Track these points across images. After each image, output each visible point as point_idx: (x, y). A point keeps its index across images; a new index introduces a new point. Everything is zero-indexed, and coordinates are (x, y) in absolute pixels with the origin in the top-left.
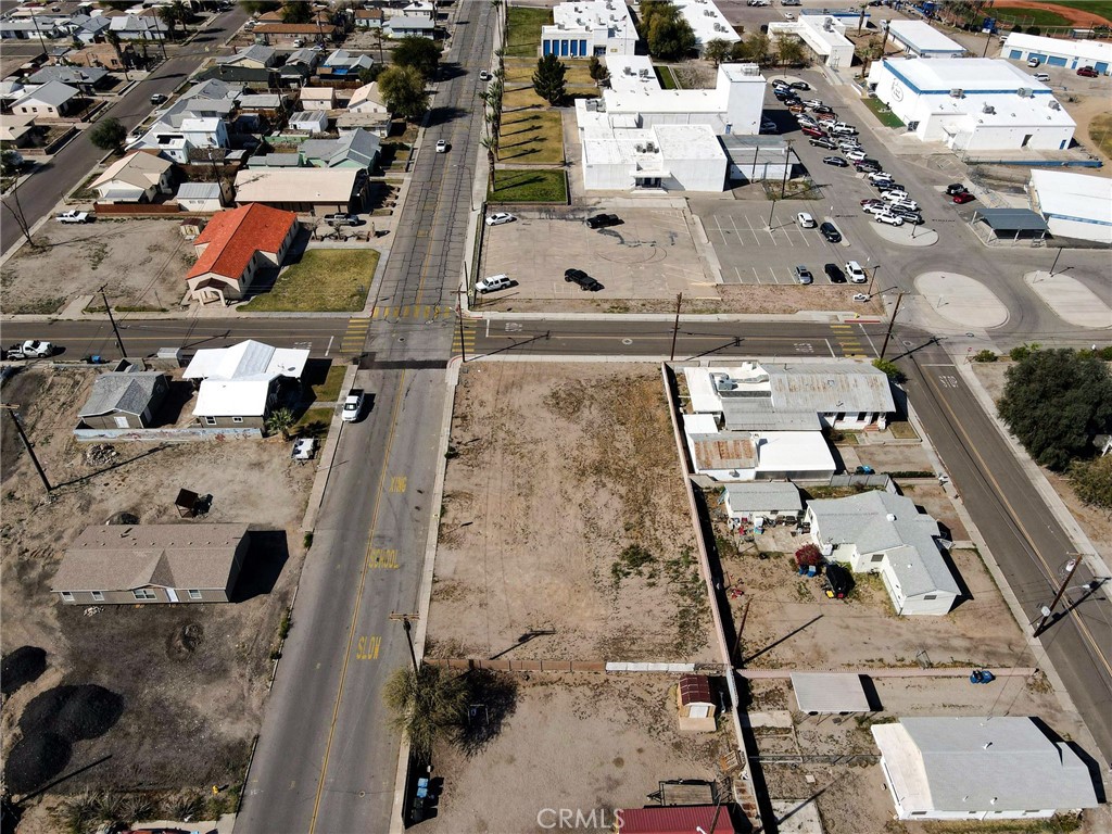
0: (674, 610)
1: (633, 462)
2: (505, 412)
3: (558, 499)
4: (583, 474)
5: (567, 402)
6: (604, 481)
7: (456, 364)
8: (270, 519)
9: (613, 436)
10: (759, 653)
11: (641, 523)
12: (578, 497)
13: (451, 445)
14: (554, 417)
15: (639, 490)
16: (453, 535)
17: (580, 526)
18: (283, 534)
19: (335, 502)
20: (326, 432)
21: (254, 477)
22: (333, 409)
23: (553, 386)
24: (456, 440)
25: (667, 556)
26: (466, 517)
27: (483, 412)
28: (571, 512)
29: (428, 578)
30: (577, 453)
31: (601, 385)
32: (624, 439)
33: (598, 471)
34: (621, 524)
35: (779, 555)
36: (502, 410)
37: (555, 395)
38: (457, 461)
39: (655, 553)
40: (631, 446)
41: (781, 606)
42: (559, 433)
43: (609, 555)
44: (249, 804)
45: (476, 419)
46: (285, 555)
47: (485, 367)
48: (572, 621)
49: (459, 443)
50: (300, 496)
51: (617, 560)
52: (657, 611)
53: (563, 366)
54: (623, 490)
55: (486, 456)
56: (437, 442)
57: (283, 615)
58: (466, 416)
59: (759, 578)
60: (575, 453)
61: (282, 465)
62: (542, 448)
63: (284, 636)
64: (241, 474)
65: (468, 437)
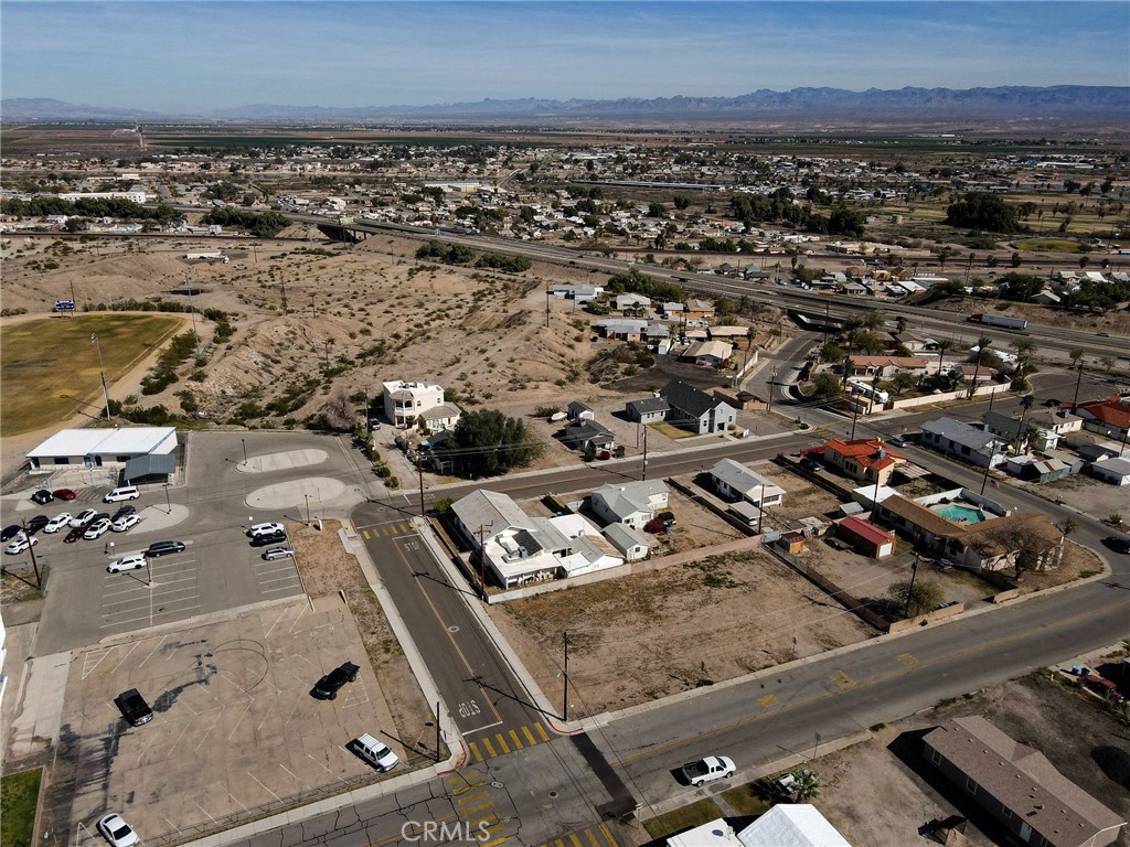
3: (697, 621)
4: (658, 616)
5: (579, 643)
6: (655, 607)
7: (571, 727)
8: (889, 765)
9: (603, 611)
11: (683, 585)
13: (693, 687)
14: (605, 644)
15: (650, 591)
16: (782, 655)
18: (890, 747)
20: (760, 781)
21: (865, 809)
22: (724, 795)
24: (686, 687)
25: (700, 572)
26: (760, 655)
27: (633, 685)
28: (703, 612)
29: (830, 654)
30: (638, 623)
31: (537, 630)
34: (692, 593)
37: (573, 651)
38: (708, 679)
39: (702, 577)
40: (607, 601)
42: (622, 638)
45: (646, 686)
46: (904, 735)
47: (561, 704)
49: (687, 684)
50: (847, 757)
51: (723, 588)
53: (525, 656)
54: (657, 598)
55: (686, 666)
56: (698, 699)
57: (942, 709)
58: (647, 693)
60: (640, 624)
61: (831, 793)
62: (649, 642)
63: (954, 700)
64: (873, 822)
65: (675, 683)
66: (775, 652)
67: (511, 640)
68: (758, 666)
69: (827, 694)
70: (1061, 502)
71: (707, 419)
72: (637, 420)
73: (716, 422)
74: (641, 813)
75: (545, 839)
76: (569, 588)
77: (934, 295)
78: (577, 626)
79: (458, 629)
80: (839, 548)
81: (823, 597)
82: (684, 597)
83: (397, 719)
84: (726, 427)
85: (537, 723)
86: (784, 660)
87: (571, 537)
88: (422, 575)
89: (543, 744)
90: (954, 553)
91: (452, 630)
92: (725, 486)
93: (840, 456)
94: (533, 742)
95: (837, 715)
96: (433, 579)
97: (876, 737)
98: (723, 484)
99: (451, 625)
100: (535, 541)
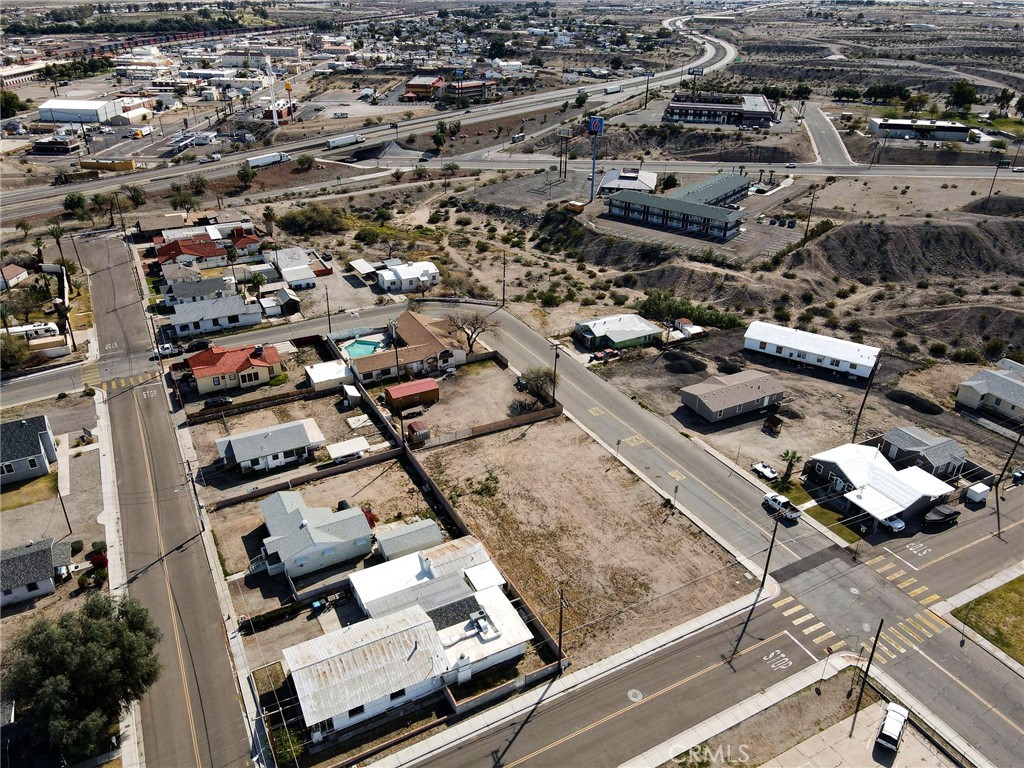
0: (448, 472)
1: (530, 549)
3: (564, 504)
4: (562, 529)
5: (629, 583)
6: (543, 530)
9: (561, 566)
10: (391, 468)
11: (495, 510)
12: (553, 512)
13: (677, 510)
14: (625, 564)
15: (511, 532)
16: (610, 463)
17: (536, 495)
19: (701, 455)
20: (772, 488)
23: (656, 595)
24: (677, 514)
25: (467, 498)
26: (613, 474)
27: (686, 546)
28: (549, 500)
31: (613, 617)
32: (549, 567)
33: (552, 535)
34: (510, 505)
35: (388, 521)
36: (674, 553)
37: (646, 587)
38: (659, 503)
39: (476, 497)
40: (541, 564)
41: (380, 493)
42: (609, 552)
43: (505, 485)
44: (589, 372)
45: (684, 538)
47: (738, 589)
48: (503, 450)
49: (673, 514)
51: (498, 485)
52: (458, 468)
54: (523, 528)
55: (643, 514)
58: (695, 537)
59: (399, 503)
60: (580, 540)
62: (611, 535)
63: (640, 403)
65: (673, 521)
66: (608, 466)
67: (641, 637)
68: (629, 476)
69: (657, 448)
71: (43, 450)
74: (843, 544)
75: (903, 594)
78: (597, 585)
79: (635, 691)
80: (421, 414)
81: (511, 434)
82: (520, 510)
83: (822, 726)
85: (776, 605)
86: (617, 463)
87: (419, 577)
88: (500, 759)
89: (800, 599)
90: (447, 361)
91: (636, 697)
92: (275, 457)
93: (223, 378)
94: (799, 608)
95: (681, 447)
96: (511, 743)
97: (696, 436)
98: (270, 458)
99: (627, 701)
100: (453, 605)
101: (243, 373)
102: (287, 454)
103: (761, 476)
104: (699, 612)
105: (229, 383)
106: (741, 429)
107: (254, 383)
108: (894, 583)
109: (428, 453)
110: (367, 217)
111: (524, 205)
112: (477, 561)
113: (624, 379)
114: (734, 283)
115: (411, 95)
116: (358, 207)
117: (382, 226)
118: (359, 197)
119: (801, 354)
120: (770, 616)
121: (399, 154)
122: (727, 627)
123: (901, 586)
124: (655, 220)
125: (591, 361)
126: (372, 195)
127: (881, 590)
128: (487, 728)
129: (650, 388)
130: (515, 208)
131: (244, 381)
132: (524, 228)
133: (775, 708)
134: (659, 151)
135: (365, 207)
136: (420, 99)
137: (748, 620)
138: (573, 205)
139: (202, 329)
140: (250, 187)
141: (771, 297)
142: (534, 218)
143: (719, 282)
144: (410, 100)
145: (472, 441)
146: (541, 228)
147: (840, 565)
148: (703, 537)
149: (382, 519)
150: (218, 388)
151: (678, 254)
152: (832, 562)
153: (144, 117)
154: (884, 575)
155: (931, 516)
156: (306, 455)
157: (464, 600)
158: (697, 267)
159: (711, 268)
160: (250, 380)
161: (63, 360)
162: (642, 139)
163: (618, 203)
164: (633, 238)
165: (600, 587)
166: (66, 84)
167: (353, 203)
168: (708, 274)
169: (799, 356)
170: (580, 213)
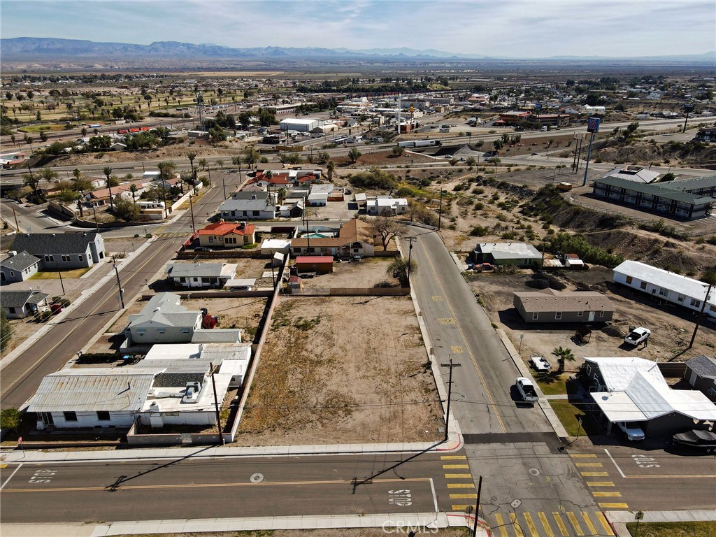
1: (293, 366)
2: (393, 397)
3: (349, 347)
4: (330, 360)
5: (339, 406)
6: (316, 358)
7: (455, 441)
9: (302, 381)
10: (259, 301)
11: (297, 339)
12: (334, 349)
13: (430, 371)
14: (350, 394)
15: (292, 354)
16: (412, 330)
17: (335, 336)
18: (512, 329)
19: (494, 342)
20: (535, 377)
23: (350, 420)
24: (428, 374)
25: (288, 328)
26: (407, 337)
27: (413, 396)
28: (340, 342)
30: (333, 371)
31: (302, 423)
32: (292, 382)
33: (319, 362)
34: (311, 339)
35: (223, 328)
36: (396, 397)
37: (348, 412)
38: (422, 363)
39: (294, 329)
40: (290, 376)
41: (237, 313)
42: (347, 383)
43: (321, 327)
45: (417, 390)
47: (422, 437)
48: (343, 307)
49: (425, 372)
51: (316, 326)
52: (301, 311)
53: (338, 440)
54: (303, 353)
55: (401, 367)
56: (444, 374)
58: (426, 392)
59: (242, 320)
60: (334, 371)
62: (361, 373)
63: (478, 300)
65: (420, 377)
66: (407, 332)
67: (307, 441)
68: (418, 341)
69: (460, 329)
70: (327, 219)
71: (90, 253)
72: (18, 279)
73: (98, 253)
74: (561, 432)
75: (586, 491)
76: (252, 388)
77: (44, 158)
78: (314, 400)
79: (261, 475)
80: (311, 277)
81: (358, 299)
82: (314, 343)
84: (104, 254)
85: (443, 458)
86: (417, 332)
87: (192, 357)
88: (121, 482)
89: (470, 462)
90: (356, 251)
91: (257, 480)
92: (196, 279)
93: (215, 238)
94: (466, 466)
95: (481, 333)
96: (140, 475)
97: (503, 329)
98: (192, 279)
99: (247, 479)
100: (186, 374)
101: (226, 237)
102: (204, 279)
103: (532, 366)
104: (373, 441)
105: (217, 242)
106: (551, 333)
107: (233, 245)
108: (586, 479)
109: (291, 298)
110: (415, 184)
111: (527, 184)
112: (236, 357)
113: (482, 284)
114: (672, 249)
115: (502, 121)
116: (411, 177)
117: (420, 189)
118: (414, 171)
119: (664, 291)
120: (432, 464)
121: (468, 153)
122: (383, 459)
123: (589, 484)
124: (630, 200)
125: (468, 269)
126: (424, 171)
127: (564, 480)
128: (137, 460)
129: (499, 293)
130: (519, 185)
131: (227, 242)
132: (521, 199)
133: (359, 531)
134: (679, 160)
135: (416, 177)
136: (507, 124)
137: (406, 461)
138: (563, 185)
139: (236, 217)
140: (355, 162)
141: (705, 264)
142: (530, 193)
143: (656, 246)
144: (500, 125)
145: (327, 298)
146: (534, 200)
147: (542, 448)
148: (433, 395)
149: (221, 326)
150: (211, 244)
151: (631, 223)
152: (535, 444)
153: (332, 129)
154: (580, 469)
155: (682, 437)
156: (218, 284)
157: (195, 374)
158: (643, 234)
159: (656, 236)
160: (231, 242)
161: (156, 221)
162: (665, 152)
163: (601, 185)
164: (598, 210)
165: (315, 401)
166: (307, 114)
167: (409, 174)
168: (649, 240)
169: (661, 293)
170: (567, 191)
